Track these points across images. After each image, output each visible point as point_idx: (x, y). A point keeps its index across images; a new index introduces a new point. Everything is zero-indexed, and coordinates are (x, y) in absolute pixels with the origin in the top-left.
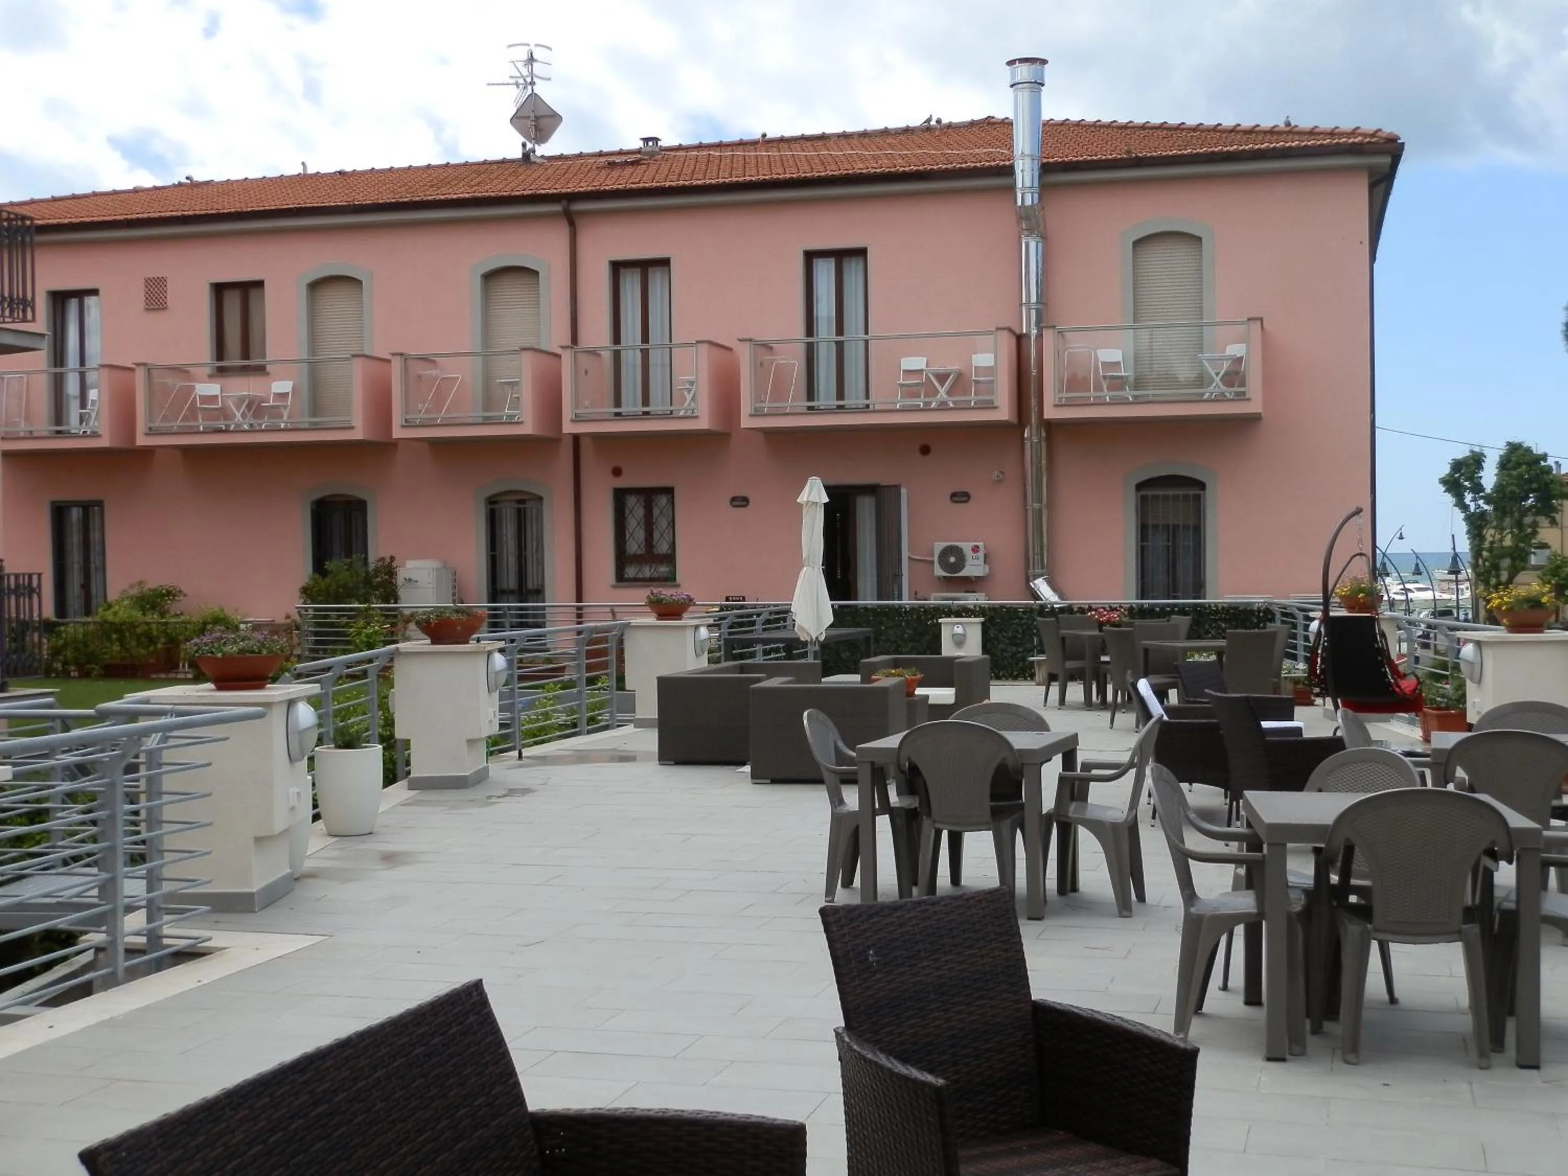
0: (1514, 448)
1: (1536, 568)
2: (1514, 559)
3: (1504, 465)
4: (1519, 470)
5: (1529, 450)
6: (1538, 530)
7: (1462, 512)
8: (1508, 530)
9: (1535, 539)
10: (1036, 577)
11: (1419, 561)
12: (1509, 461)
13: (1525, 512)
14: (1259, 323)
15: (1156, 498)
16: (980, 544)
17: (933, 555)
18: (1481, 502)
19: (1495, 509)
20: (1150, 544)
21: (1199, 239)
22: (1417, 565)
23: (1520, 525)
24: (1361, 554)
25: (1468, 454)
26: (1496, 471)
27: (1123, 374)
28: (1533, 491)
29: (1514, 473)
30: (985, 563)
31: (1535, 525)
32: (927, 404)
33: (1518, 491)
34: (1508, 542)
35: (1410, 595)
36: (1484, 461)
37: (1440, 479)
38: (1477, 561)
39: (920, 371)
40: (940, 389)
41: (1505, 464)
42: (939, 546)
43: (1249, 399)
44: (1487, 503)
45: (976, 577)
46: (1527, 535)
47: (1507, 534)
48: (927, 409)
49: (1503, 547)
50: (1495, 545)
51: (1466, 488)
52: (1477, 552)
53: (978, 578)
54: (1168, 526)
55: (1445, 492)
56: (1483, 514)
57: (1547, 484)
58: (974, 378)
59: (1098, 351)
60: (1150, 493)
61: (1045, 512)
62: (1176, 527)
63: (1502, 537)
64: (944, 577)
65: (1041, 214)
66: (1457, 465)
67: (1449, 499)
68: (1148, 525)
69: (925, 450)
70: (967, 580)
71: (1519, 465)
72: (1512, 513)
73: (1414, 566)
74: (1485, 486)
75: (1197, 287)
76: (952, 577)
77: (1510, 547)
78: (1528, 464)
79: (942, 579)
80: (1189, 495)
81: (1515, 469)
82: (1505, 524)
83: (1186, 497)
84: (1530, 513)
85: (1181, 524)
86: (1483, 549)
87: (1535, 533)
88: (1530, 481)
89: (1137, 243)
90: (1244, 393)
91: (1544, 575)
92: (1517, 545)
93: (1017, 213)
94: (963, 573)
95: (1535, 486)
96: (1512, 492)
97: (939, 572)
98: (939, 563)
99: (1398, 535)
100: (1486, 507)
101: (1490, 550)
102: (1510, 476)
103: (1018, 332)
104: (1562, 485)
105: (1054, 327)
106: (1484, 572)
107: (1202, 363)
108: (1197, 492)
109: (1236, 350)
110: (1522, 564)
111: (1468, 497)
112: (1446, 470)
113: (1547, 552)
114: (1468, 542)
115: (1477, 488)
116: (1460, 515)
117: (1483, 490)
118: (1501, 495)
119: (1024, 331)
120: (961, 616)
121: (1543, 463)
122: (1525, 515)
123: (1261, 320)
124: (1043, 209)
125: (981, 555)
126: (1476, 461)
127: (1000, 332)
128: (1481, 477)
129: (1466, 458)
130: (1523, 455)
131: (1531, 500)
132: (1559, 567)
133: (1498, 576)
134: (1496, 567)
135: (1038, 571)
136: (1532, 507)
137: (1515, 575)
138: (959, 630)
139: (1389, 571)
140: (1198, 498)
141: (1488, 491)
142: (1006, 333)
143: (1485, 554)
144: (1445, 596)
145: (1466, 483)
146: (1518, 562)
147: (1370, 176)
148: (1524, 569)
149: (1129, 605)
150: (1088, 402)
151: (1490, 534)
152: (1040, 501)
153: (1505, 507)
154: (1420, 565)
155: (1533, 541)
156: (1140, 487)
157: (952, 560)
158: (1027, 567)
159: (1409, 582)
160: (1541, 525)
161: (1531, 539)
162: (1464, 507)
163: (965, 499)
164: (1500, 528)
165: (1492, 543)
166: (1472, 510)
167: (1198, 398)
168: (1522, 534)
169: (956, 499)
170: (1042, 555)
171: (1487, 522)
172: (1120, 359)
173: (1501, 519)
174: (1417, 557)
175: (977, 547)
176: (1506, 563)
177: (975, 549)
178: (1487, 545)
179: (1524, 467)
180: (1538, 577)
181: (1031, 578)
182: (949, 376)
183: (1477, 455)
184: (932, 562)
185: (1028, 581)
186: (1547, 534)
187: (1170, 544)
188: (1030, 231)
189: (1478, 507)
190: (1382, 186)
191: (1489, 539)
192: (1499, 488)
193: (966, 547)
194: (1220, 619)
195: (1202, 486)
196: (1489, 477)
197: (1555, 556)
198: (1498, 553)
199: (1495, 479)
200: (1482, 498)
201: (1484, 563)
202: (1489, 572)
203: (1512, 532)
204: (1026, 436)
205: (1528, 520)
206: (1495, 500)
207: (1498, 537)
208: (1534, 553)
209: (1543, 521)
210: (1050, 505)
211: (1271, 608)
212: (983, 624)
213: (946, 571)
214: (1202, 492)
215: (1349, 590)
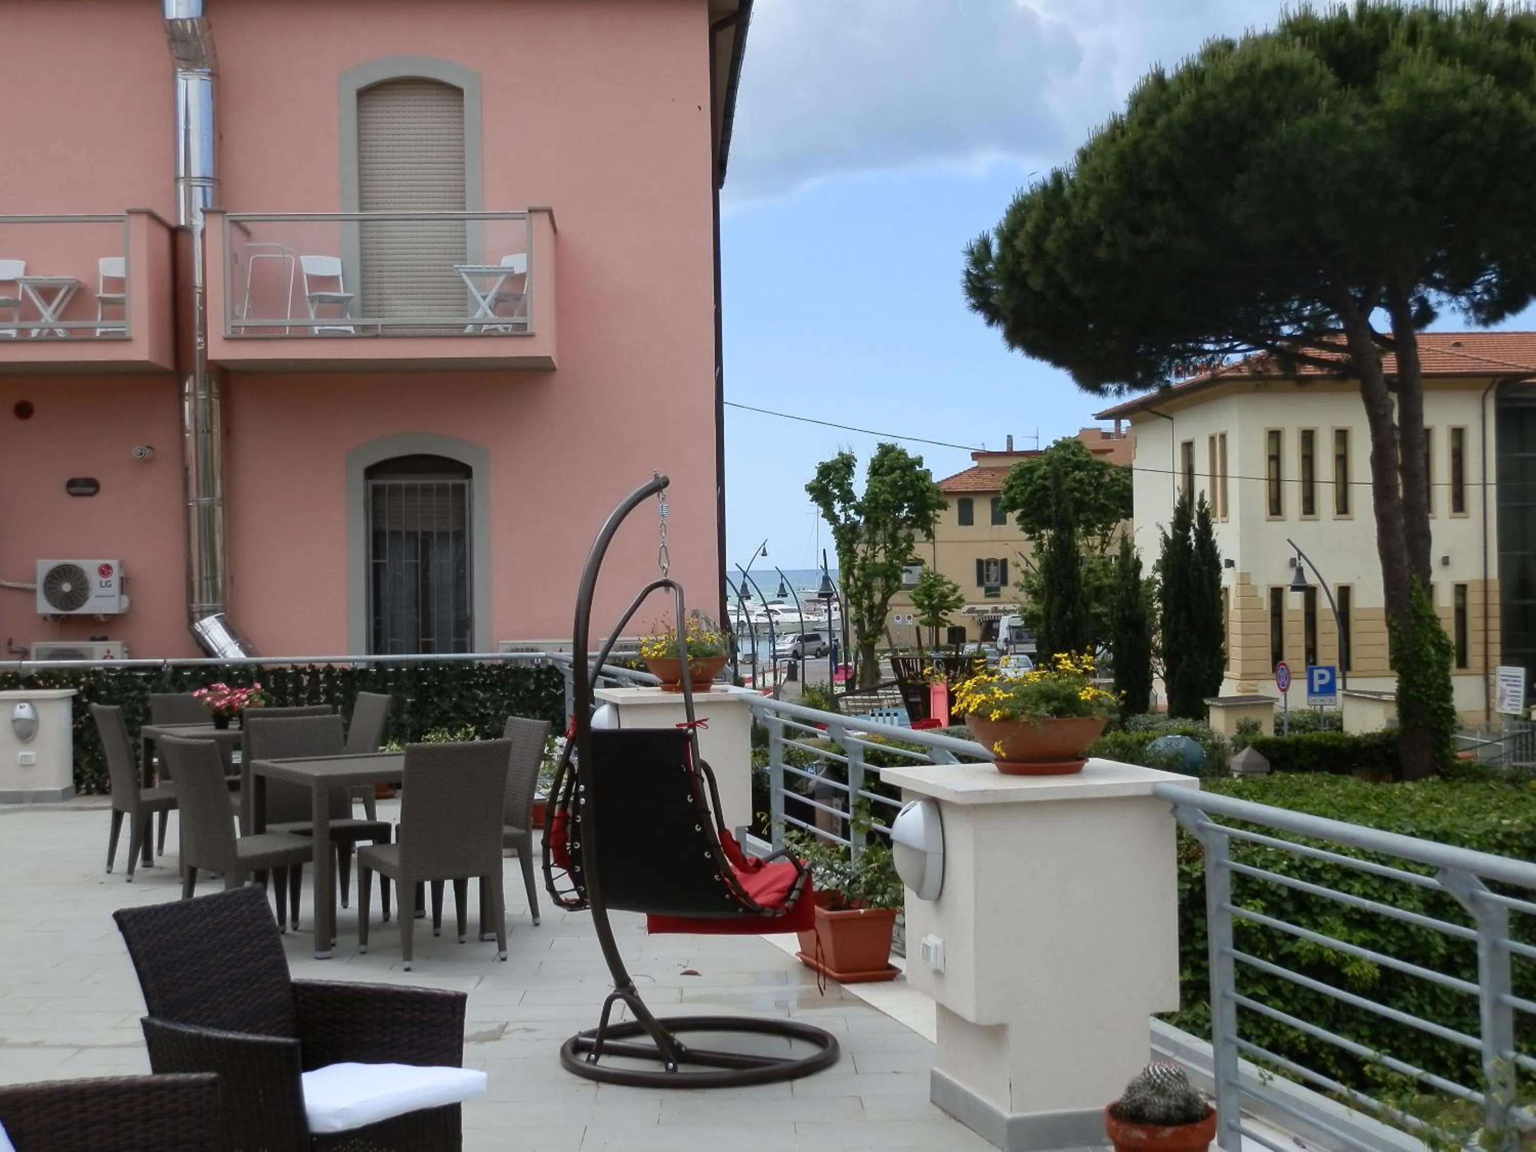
0: (886, 450)
1: (909, 587)
2: (887, 578)
3: (875, 470)
4: (894, 475)
5: (902, 453)
6: (914, 545)
7: (831, 524)
8: (881, 545)
9: (911, 554)
10: (204, 614)
11: (784, 581)
12: (882, 466)
13: (898, 524)
14: (546, 216)
15: (395, 490)
16: (114, 563)
17: (34, 581)
18: (851, 512)
19: (866, 521)
20: (387, 561)
21: (457, 92)
22: (782, 585)
23: (894, 539)
24: (667, 584)
25: (837, 457)
26: (867, 477)
27: (342, 294)
28: (908, 500)
29: (888, 479)
30: (122, 592)
31: (910, 539)
32: (23, 331)
33: (892, 500)
34: (881, 558)
35: (775, 618)
36: (854, 465)
37: (806, 486)
38: (848, 580)
39: (12, 283)
40: (44, 313)
41: (878, 469)
42: (44, 566)
43: (532, 336)
44: (858, 513)
45: (105, 615)
46: (901, 551)
47: (880, 549)
48: (23, 339)
49: (875, 564)
50: (867, 562)
51: (835, 497)
52: (847, 570)
53: (112, 619)
54: (416, 533)
55: (812, 501)
56: (855, 525)
57: (922, 492)
58: (101, 294)
59: (303, 258)
60: (386, 482)
61: (219, 511)
62: (427, 535)
63: (875, 553)
64: (53, 616)
65: (207, 35)
66: (825, 470)
67: (816, 509)
68: (384, 533)
69: (24, 411)
70: (90, 619)
71: (892, 470)
72: (885, 524)
73: (779, 587)
74: (856, 494)
75: (457, 160)
76: (69, 616)
77: (883, 564)
78: (901, 468)
79: (49, 619)
80: (446, 486)
81: (888, 474)
82: (878, 539)
83: (442, 489)
84: (904, 525)
85: (435, 530)
86: (854, 567)
87: (910, 548)
88: (904, 489)
89: (366, 94)
90: (525, 325)
91: (917, 594)
92: (891, 562)
93: (166, 31)
94: (85, 609)
95: (910, 493)
96: (886, 501)
97: (44, 607)
98: (45, 592)
99: (761, 551)
100: (857, 518)
101: (862, 568)
102: (883, 482)
103: (173, 223)
104: (938, 492)
105: (224, 212)
106: (856, 593)
107: (461, 277)
108: (459, 481)
109: (517, 263)
110: (897, 583)
111: (837, 507)
112: (813, 475)
113: (918, 570)
114: (837, 558)
115: (847, 497)
116: (827, 528)
117: (853, 498)
118: (873, 505)
119: (183, 223)
120: (38, 687)
121: (918, 468)
122: (900, 528)
123: (550, 212)
124: (210, 27)
125: (115, 578)
126: (846, 464)
127: (134, 219)
128: (851, 484)
129: (835, 462)
130: (898, 459)
131: (906, 510)
132: (932, 586)
133: (870, 597)
134: (868, 587)
135: (206, 605)
136: (907, 518)
137: (889, 596)
138: (24, 712)
139: (751, 593)
140: (460, 490)
141: (859, 499)
142: (144, 220)
143: (856, 571)
144: (813, 618)
145: (836, 491)
146: (892, 581)
147: (711, 15)
148: (899, 588)
149: (326, 664)
150: (282, 335)
151: (861, 549)
152: (211, 493)
153: (877, 518)
154: (786, 586)
155: (909, 557)
156: (371, 472)
157: (66, 587)
158: (190, 599)
159: (774, 603)
160: (916, 539)
161: (906, 555)
162: (833, 519)
163: (91, 490)
164: (872, 543)
165: (864, 559)
166: (842, 521)
167: (455, 332)
168: (896, 550)
169: (74, 490)
170: (214, 578)
171: (859, 536)
172: (337, 271)
173: (872, 533)
174: (782, 576)
175: (108, 567)
176: (878, 582)
177: (105, 571)
178: (858, 561)
179: (898, 472)
180: (911, 597)
181: (197, 616)
182: (61, 289)
183: (847, 459)
184: (33, 592)
185: (191, 620)
186: (921, 549)
187: (419, 561)
188: (191, 62)
189: (848, 517)
190: (731, 30)
191: (861, 555)
192: (871, 496)
193: (90, 566)
194: (477, 685)
195: (466, 471)
196: (860, 484)
197: (928, 574)
198: (870, 572)
199: (866, 486)
200: (852, 507)
201: (855, 582)
202: (861, 593)
203: (885, 547)
204: (187, 391)
205: (902, 533)
206: (868, 510)
207: (870, 552)
208: (907, 571)
209: (919, 535)
210: (227, 501)
211: (558, 667)
212: (75, 699)
213: (56, 606)
214: (466, 482)
215: (664, 647)
